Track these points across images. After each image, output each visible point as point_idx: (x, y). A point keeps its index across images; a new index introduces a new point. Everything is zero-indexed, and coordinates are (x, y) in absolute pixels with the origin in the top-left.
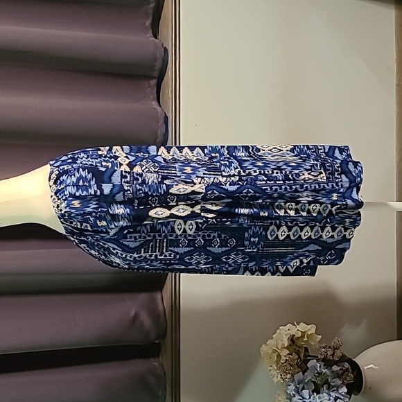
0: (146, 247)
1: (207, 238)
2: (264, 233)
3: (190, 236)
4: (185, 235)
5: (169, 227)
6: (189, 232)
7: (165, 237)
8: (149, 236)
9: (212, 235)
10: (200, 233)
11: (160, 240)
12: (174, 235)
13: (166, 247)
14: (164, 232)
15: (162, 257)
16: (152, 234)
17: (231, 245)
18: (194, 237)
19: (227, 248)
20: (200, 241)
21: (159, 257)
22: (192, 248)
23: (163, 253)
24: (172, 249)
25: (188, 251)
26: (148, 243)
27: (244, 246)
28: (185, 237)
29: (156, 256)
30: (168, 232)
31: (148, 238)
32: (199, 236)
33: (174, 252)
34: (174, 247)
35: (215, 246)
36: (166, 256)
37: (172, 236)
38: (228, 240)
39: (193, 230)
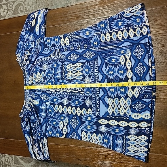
0: (52, 53)
1: (75, 46)
2: (99, 39)
3: (67, 46)
4: (66, 46)
5: (59, 43)
6: (67, 44)
7: (58, 48)
8: (52, 48)
9: (76, 44)
10: (71, 44)
11: (57, 49)
12: (62, 46)
13: (60, 52)
14: (58, 46)
15: (59, 58)
16: (53, 47)
17: (86, 48)
18: (69, 46)
19: (84, 50)
20: (72, 48)
21: (58, 58)
22: (70, 52)
23: (59, 56)
24: (62, 53)
25: (68, 54)
26: (52, 51)
27: (91, 47)
28: (66, 47)
29: (57, 57)
30: (59, 45)
31: (52, 49)
32: (71, 45)
33: (63, 55)
34: (63, 52)
35: (79, 49)
36: (60, 57)
37: (61, 47)
38: (84, 45)
39: (69, 43)
